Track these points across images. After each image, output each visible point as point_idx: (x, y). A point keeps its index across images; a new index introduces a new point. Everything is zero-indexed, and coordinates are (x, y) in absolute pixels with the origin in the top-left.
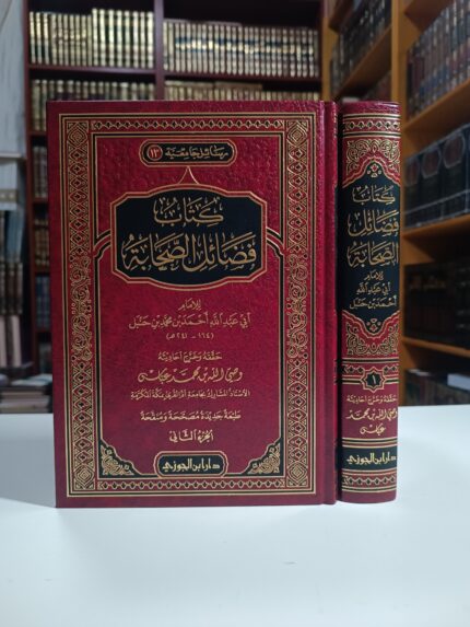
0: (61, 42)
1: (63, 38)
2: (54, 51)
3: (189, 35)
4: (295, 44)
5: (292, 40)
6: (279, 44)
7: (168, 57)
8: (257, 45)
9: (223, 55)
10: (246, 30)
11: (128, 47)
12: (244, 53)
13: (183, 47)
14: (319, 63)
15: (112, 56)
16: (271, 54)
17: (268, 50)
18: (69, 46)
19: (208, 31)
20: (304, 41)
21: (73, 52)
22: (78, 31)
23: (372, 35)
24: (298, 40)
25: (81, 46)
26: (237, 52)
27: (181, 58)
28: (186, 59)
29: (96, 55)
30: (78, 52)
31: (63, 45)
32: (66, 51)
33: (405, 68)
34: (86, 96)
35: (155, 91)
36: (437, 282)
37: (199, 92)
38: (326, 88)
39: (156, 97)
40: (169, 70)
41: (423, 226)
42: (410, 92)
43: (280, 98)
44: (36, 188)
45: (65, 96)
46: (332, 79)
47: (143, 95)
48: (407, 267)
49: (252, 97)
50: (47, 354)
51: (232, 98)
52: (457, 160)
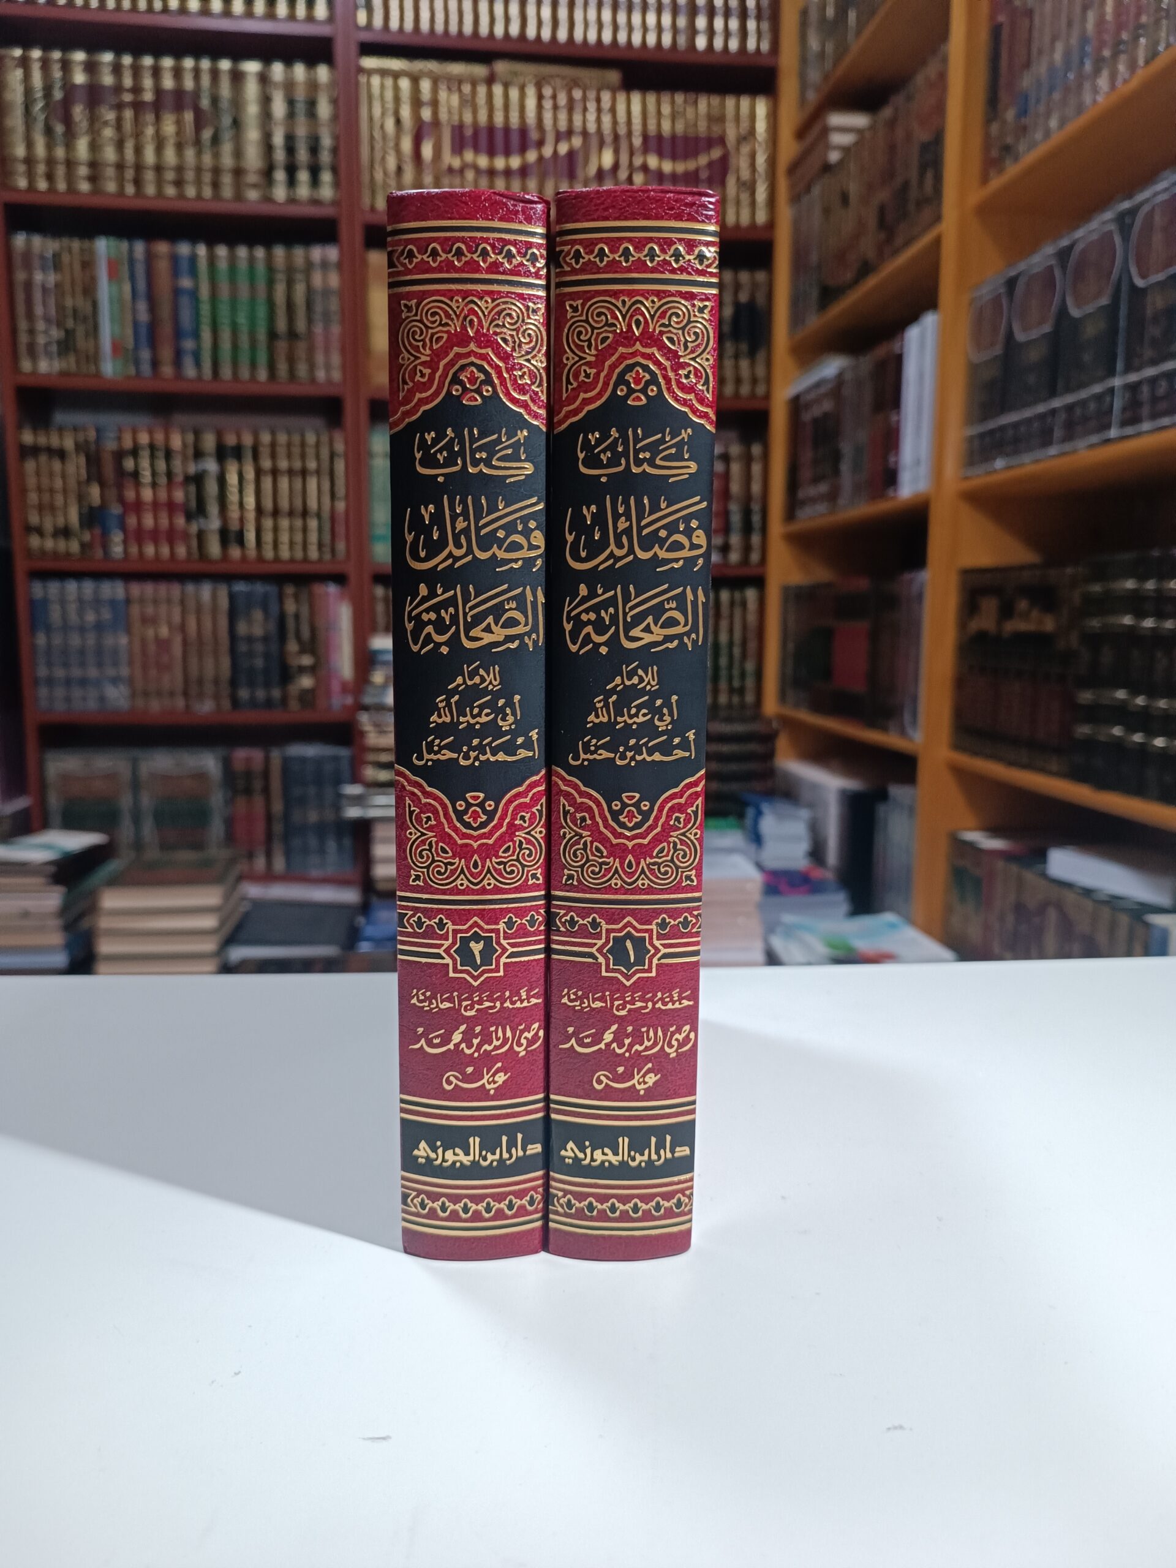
14: (771, 14)
33: (983, 36)
34: (148, 96)
35: (333, 83)
36: (1035, 614)
37: (449, 89)
38: (788, 86)
39: (334, 102)
40: (369, 26)
41: (1008, 468)
42: (993, 102)
43: (666, 109)
44: (23, 349)
45: (94, 94)
46: (804, 60)
47: (300, 95)
48: (968, 574)
49: (592, 106)
50: (66, 778)
51: (540, 107)
52: (1099, 294)
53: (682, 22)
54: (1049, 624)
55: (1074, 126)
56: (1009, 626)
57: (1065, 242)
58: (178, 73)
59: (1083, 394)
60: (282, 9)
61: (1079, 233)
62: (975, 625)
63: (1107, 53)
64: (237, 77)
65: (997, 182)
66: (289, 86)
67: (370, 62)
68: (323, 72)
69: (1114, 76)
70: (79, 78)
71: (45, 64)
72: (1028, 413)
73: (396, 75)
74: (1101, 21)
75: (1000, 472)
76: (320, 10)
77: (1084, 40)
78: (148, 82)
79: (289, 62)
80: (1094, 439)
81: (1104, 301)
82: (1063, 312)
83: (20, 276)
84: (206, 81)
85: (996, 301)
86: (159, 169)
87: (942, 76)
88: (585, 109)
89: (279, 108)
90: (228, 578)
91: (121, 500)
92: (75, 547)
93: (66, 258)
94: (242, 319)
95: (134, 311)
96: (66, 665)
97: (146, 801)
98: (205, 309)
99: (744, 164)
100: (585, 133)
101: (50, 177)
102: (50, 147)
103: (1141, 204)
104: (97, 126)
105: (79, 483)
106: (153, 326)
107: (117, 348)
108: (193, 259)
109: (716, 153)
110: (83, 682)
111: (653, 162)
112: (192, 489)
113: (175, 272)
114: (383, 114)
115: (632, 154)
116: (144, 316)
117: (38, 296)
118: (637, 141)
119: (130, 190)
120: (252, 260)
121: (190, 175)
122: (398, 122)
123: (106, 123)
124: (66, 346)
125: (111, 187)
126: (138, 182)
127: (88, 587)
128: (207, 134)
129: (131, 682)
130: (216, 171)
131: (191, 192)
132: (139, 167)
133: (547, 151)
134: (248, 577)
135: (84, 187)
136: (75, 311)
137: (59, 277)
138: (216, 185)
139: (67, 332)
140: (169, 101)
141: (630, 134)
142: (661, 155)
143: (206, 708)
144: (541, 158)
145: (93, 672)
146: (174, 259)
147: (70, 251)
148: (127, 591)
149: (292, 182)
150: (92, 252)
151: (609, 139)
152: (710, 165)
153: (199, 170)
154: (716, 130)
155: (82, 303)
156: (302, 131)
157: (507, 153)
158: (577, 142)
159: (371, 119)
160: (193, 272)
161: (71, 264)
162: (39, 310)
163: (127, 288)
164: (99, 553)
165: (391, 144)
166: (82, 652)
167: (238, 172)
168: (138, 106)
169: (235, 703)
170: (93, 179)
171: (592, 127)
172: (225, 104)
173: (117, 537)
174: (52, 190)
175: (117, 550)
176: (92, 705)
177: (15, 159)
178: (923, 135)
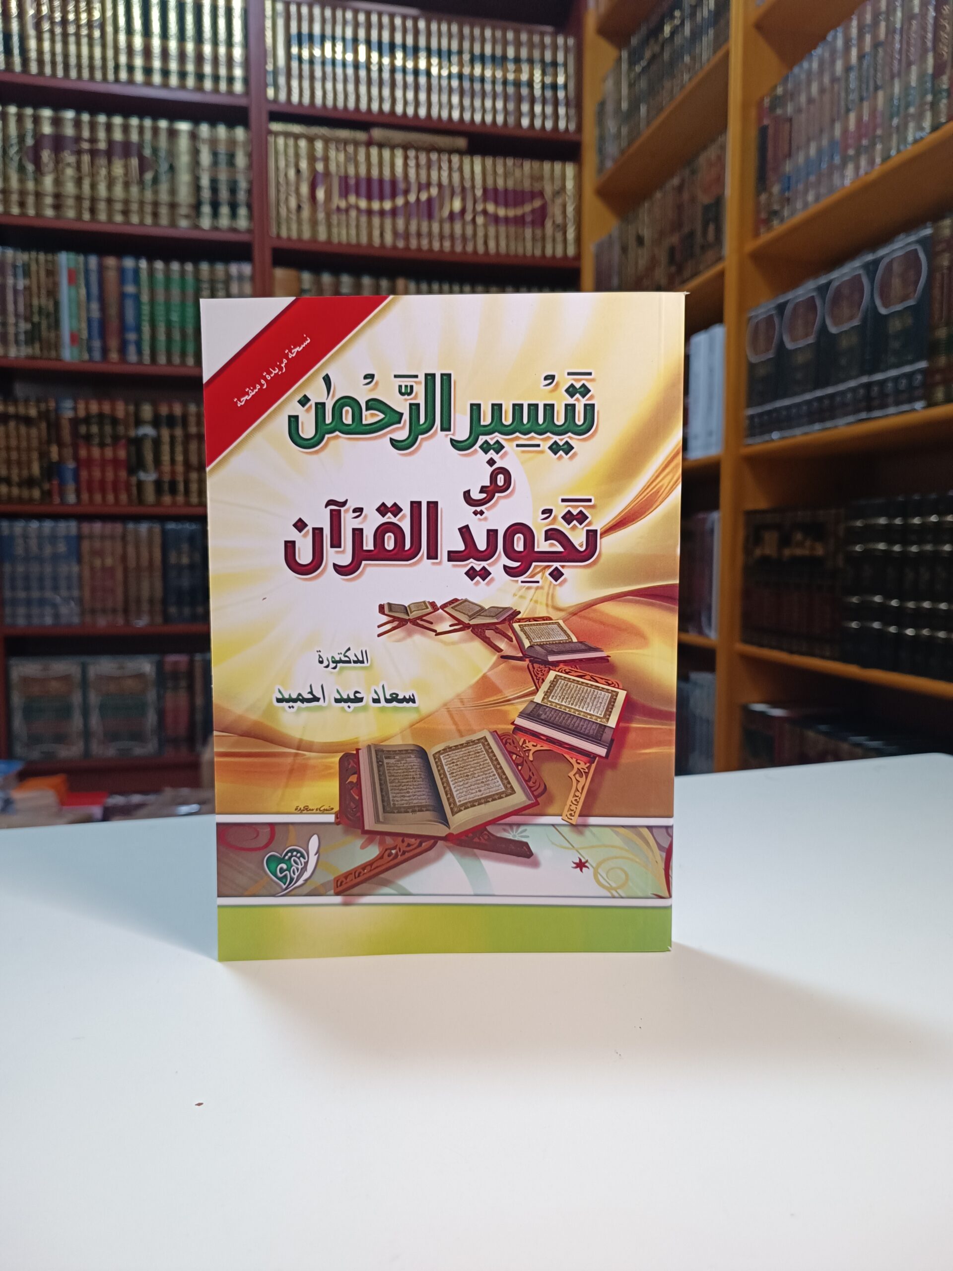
0: (46, 26)
1: (51, 19)
2: (32, 44)
3: (317, 29)
4: (531, 61)
5: (524, 53)
6: (499, 61)
7: (275, 72)
8: (454, 59)
9: (386, 75)
10: (434, 27)
11: (190, 47)
12: (428, 73)
13: (305, 54)
14: (577, 103)
15: (157, 64)
16: (482, 79)
17: (477, 71)
18: (65, 35)
19: (356, 25)
20: (548, 57)
21: (72, 49)
22: (83, 5)
23: (687, 59)
24: (536, 54)
25: (90, 37)
26: (416, 72)
27: (301, 77)
28: (312, 78)
29: (123, 59)
30: (85, 50)
31: (52, 32)
32: (59, 47)
33: (753, 133)
34: (102, 146)
35: (249, 142)
36: (808, 543)
37: (337, 149)
38: (590, 156)
39: (249, 155)
40: (276, 100)
41: (783, 438)
42: (762, 180)
43: (500, 170)
45: (58, 143)
46: (602, 139)
47: (222, 149)
48: (750, 514)
49: (445, 166)
50: (26, 681)
51: (406, 165)
52: (851, 318)
53: (511, 106)
54: (820, 551)
55: (825, 202)
56: (787, 552)
57: (823, 280)
58: (126, 129)
59: (842, 387)
60: (208, 85)
61: (834, 275)
62: (758, 552)
63: (851, 152)
64: (173, 134)
65: (765, 237)
66: (213, 142)
67: (276, 127)
68: (240, 133)
69: (857, 168)
70: (47, 129)
71: (20, 118)
72: (797, 400)
73: (297, 137)
74: (845, 131)
75: (777, 440)
76: (238, 87)
77: (832, 142)
78: (102, 135)
79: (213, 124)
80: (851, 419)
81: (856, 322)
82: (824, 328)
84: (148, 136)
85: (769, 320)
86: (110, 201)
87: (721, 160)
88: (440, 168)
89: (205, 158)
90: (162, 519)
91: (76, 458)
92: (36, 493)
93: (34, 267)
94: (175, 317)
95: (88, 310)
96: (27, 588)
97: (94, 698)
98: (146, 309)
99: (557, 211)
100: (440, 185)
101: (22, 204)
102: (22, 181)
103: (882, 258)
104: (61, 165)
105: (40, 442)
106: (103, 323)
107: (74, 338)
108: (137, 271)
109: (537, 203)
110: (42, 602)
111: (491, 208)
112: (133, 449)
113: (122, 280)
114: (287, 166)
115: (475, 202)
116: (96, 314)
117: (10, 296)
118: (479, 193)
119: (87, 216)
120: (183, 273)
121: (134, 207)
122: (298, 171)
123: (69, 165)
124: (32, 337)
125: (71, 214)
126: (93, 211)
127: (48, 525)
128: (149, 176)
129: (80, 601)
130: (156, 204)
131: (135, 219)
132: (94, 200)
133: (412, 198)
134: (177, 518)
135: (49, 212)
136: (40, 308)
137: (27, 282)
138: (155, 215)
139: (33, 324)
140: (118, 149)
141: (473, 187)
142: (496, 203)
143: (142, 623)
144: (407, 203)
145: (48, 594)
146: (121, 271)
147: (37, 260)
148: (79, 529)
149: (215, 214)
150: (53, 263)
151: (458, 190)
152: (533, 211)
153: (142, 203)
154: (537, 186)
155: (45, 301)
156: (223, 176)
157: (382, 198)
158: (434, 191)
159: (277, 168)
160: (137, 281)
161: (38, 272)
162: (10, 308)
163: (83, 291)
164: (57, 500)
165: (293, 188)
166: (41, 579)
167: (173, 206)
169: (167, 619)
170: (57, 207)
171: (445, 181)
172: (163, 154)
173: (71, 487)
174: (23, 214)
175: (71, 498)
176: (49, 620)
178: (705, 199)
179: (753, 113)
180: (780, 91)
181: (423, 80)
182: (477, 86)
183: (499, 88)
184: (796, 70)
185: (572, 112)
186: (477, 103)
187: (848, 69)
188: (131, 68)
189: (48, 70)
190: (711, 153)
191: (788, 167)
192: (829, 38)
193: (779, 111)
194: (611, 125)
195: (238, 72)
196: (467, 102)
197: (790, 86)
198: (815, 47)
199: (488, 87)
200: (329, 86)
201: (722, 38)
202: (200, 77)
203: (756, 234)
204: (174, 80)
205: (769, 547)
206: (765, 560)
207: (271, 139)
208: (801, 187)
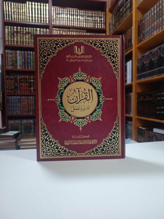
0: (15, 13)
1: (16, 12)
2: (13, 16)
3: (61, 12)
4: (97, 17)
5: (96, 15)
6: (92, 17)
7: (54, 20)
8: (84, 17)
9: (72, 20)
10: (81, 11)
11: (39, 16)
12: (80, 19)
13: (59, 16)
14: (105, 24)
15: (34, 19)
16: (89, 20)
17: (88, 18)
18: (18, 14)
19: (67, 11)
20: (100, 16)
21: (20, 16)
22: (21, 9)
23: (125, 15)
24: (98, 15)
25: (23, 15)
26: (78, 19)
27: (58, 20)
28: (60, 20)
29: (28, 18)
30: (22, 17)
31: (16, 14)
32: (17, 16)
33: (137, 26)
34: (25, 32)
36: (149, 98)
37: (64, 32)
38: (108, 32)
40: (54, 24)
42: (139, 34)
44: (7, 65)
45: (17, 32)
47: (45, 33)
48: (138, 93)
50: (11, 124)
52: (156, 58)
53: (94, 24)
55: (151, 38)
56: (145, 100)
57: (151, 51)
58: (28, 30)
59: (155, 70)
60: (42, 22)
61: (153, 50)
62: (140, 100)
63: (155, 28)
64: (36, 30)
65: (140, 44)
66: (43, 32)
67: (54, 29)
68: (48, 30)
69: (157, 31)
70: (15, 30)
71: (11, 28)
72: (147, 72)
73: (57, 30)
74: (154, 25)
75: (143, 80)
76: (47, 22)
77: (152, 27)
78: (24, 31)
79: (43, 28)
80: (157, 75)
81: (157, 58)
82: (151, 59)
83: (7, 55)
84: (32, 31)
85: (141, 59)
86: (26, 42)
90: (34, 96)
91: (20, 85)
92: (13, 92)
93: (13, 53)
95: (22, 60)
96: (11, 108)
97: (22, 127)
98: (32, 60)
101: (11, 43)
102: (11, 39)
103: (162, 47)
104: (17, 36)
105: (14, 83)
106: (25, 62)
107: (20, 65)
108: (30, 53)
110: (14, 110)
112: (30, 84)
116: (23, 61)
117: (9, 58)
121: (30, 43)
123: (19, 36)
124: (13, 65)
125: (19, 44)
126: (23, 43)
127: (15, 97)
128: (32, 37)
129: (21, 110)
131: (30, 45)
132: (23, 42)
135: (16, 44)
136: (14, 60)
137: (12, 56)
139: (13, 63)
140: (27, 33)
143: (31, 114)
145: (15, 109)
146: (28, 54)
147: (13, 52)
148: (20, 98)
150: (16, 52)
155: (15, 59)
160: (30, 55)
161: (14, 54)
162: (9, 60)
163: (21, 57)
164: (16, 93)
166: (14, 106)
168: (23, 34)
173: (19, 90)
174: (11, 44)
175: (19, 92)
176: (15, 113)
177: (6, 40)
178: (129, 39)
179: (137, 23)
180: (142, 19)
181: (79, 20)
182: (88, 21)
183: (92, 21)
184: (145, 15)
185: (104, 25)
186: (88, 24)
187: (154, 14)
188: (29, 20)
189: (15, 20)
190: (130, 30)
191: (144, 32)
192: (151, 9)
193: (142, 22)
194: (111, 27)
195: (47, 20)
196: (86, 24)
197: (144, 18)
198: (148, 11)
199: (90, 21)
200: (63, 22)
201: (131, 10)
202: (41, 21)
203: (138, 44)
204: (37, 21)
205: (142, 99)
206: (141, 101)
207: (53, 31)
208: (146, 35)
